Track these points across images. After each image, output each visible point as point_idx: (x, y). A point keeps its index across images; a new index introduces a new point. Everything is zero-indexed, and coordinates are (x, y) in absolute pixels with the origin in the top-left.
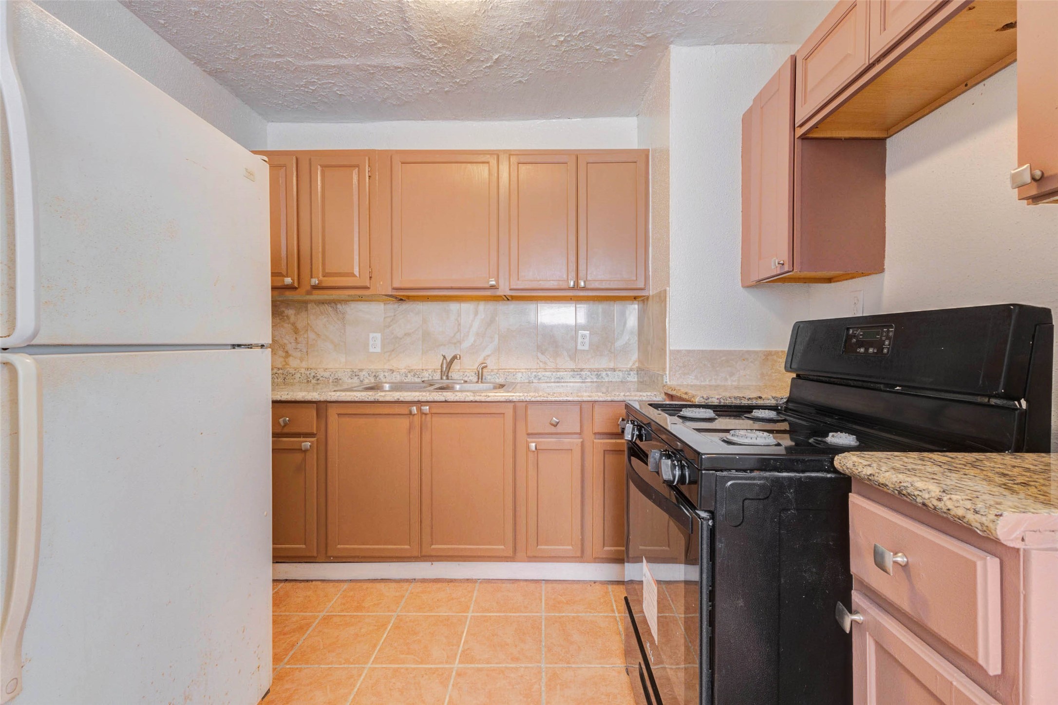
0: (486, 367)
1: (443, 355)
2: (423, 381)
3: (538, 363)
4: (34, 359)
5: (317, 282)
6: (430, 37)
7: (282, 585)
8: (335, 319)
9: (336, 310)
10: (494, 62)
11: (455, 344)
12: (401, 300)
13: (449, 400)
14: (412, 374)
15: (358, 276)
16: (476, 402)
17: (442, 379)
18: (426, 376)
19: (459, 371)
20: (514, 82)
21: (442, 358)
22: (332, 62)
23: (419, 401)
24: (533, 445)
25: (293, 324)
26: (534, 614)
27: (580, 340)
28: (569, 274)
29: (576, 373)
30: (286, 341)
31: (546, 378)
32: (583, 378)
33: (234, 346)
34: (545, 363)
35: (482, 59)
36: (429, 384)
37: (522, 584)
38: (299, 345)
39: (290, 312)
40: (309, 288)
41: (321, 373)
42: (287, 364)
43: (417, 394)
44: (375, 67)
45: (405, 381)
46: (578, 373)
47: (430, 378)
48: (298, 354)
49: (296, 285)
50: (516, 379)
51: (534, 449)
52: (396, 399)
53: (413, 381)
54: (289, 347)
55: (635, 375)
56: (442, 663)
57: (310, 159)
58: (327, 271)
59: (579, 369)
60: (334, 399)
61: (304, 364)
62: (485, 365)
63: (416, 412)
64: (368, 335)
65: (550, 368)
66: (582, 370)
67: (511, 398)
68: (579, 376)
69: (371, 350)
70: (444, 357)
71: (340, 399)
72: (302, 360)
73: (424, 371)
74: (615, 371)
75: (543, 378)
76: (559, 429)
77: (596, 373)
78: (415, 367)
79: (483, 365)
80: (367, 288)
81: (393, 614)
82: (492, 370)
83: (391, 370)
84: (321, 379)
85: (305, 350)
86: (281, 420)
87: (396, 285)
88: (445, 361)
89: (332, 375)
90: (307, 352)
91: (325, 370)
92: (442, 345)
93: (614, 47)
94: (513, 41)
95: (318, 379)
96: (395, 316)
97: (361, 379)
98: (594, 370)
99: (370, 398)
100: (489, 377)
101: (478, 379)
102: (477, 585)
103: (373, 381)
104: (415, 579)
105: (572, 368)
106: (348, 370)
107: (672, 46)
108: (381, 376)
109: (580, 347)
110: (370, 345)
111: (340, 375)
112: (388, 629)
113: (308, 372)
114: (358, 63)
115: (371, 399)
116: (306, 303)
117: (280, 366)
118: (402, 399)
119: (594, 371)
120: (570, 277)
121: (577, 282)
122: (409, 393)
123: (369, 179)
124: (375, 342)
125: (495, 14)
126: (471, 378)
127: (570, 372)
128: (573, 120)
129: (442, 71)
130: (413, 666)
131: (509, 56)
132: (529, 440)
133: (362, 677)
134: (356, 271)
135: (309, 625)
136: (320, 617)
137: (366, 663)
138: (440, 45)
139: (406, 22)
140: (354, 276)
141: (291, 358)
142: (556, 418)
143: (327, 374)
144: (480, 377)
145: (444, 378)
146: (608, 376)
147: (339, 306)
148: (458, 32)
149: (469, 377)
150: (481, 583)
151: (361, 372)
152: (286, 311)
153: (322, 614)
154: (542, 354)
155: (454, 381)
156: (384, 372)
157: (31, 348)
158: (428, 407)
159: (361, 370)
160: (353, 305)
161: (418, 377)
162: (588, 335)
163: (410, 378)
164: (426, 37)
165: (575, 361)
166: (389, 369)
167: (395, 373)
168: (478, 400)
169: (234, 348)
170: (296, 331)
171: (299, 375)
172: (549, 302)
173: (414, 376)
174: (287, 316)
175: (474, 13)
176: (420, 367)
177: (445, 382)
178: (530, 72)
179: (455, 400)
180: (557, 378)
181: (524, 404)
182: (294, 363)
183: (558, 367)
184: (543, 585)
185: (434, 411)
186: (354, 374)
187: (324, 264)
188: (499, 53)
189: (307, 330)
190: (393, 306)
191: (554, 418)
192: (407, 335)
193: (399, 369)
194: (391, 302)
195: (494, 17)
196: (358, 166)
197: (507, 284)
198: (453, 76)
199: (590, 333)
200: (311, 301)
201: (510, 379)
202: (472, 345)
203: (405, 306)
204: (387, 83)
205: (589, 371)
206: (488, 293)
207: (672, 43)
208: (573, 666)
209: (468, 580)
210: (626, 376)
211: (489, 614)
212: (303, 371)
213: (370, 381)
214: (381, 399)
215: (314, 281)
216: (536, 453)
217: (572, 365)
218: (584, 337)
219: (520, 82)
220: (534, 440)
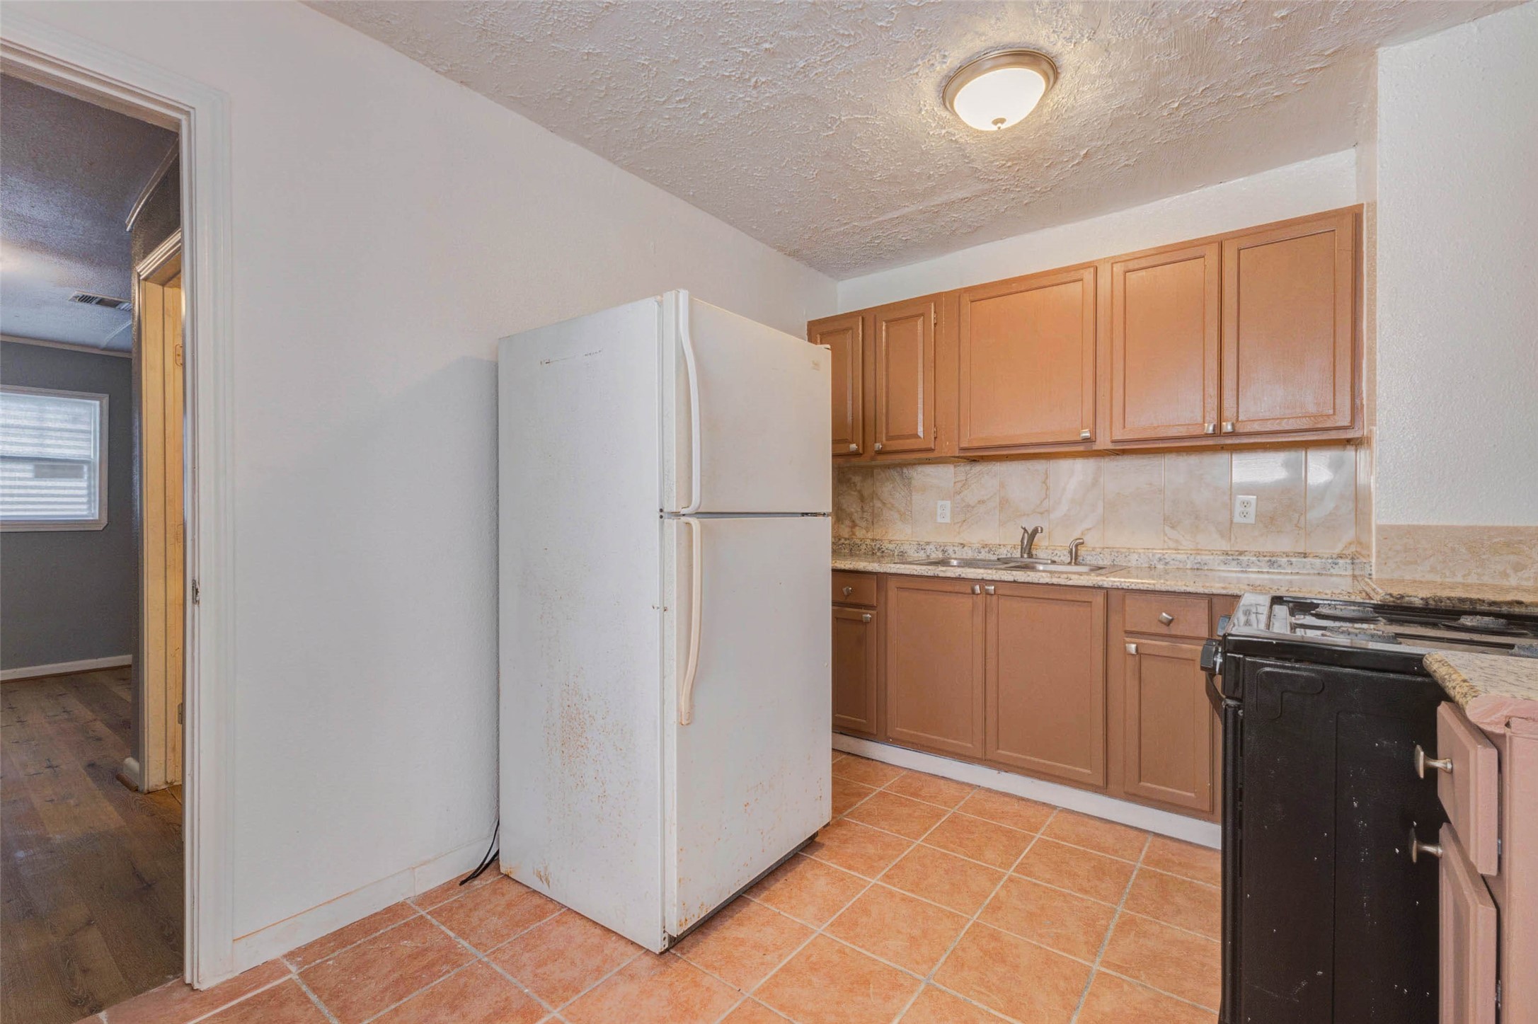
0: (1083, 543)
1: (1022, 527)
2: (998, 559)
3: (1165, 541)
4: (700, 522)
5: (881, 446)
6: (997, 160)
7: (844, 756)
8: (901, 485)
9: (901, 475)
10: (1083, 158)
11: (1042, 513)
12: (974, 461)
13: (1020, 581)
14: (987, 549)
15: (922, 437)
16: (1053, 584)
17: (1022, 556)
18: (1003, 553)
19: (1047, 549)
20: (1117, 168)
21: (1023, 531)
22: (895, 214)
23: (983, 579)
24: (1132, 648)
25: (860, 492)
26: (1124, 861)
27: (1238, 509)
28: (1207, 414)
29: (1230, 558)
30: (853, 510)
31: (1177, 563)
32: (1244, 565)
33: (803, 514)
34: (1177, 541)
35: (1065, 160)
36: (1005, 562)
37: (1118, 827)
38: (866, 513)
39: (857, 479)
40: (873, 454)
41: (886, 545)
42: (854, 534)
43: (982, 571)
44: (938, 205)
45: (978, 558)
46: (1235, 557)
47: (1009, 555)
48: (864, 524)
49: (861, 451)
50: (1129, 561)
51: (1133, 651)
52: (956, 575)
53: (987, 558)
54: (856, 516)
55: (1347, 566)
56: (994, 865)
57: (875, 316)
58: (891, 434)
59: (1237, 551)
60: (893, 571)
61: (870, 535)
62: (1081, 541)
63: (979, 592)
64: (936, 503)
65: (1184, 548)
66: (1241, 553)
67: (1100, 583)
68: (1236, 562)
69: (940, 520)
70: (1025, 529)
71: (899, 572)
72: (867, 530)
73: (1002, 546)
74: (1305, 557)
75: (1172, 562)
76: (1174, 630)
77: (1267, 559)
78: (990, 542)
79: (1078, 541)
80: (931, 450)
81: (949, 809)
82: (1094, 549)
83: (962, 544)
84: (886, 551)
85: (871, 521)
86: (845, 589)
87: (964, 445)
88: (1026, 535)
89: (898, 548)
90: (873, 522)
91: (890, 542)
92: (1024, 515)
93: (1270, 84)
94: (1104, 131)
95: (883, 552)
96: (966, 480)
97: (928, 554)
98: (1265, 554)
99: (929, 572)
100: (1089, 558)
101: (1071, 559)
102: (1055, 812)
103: (941, 556)
104: (979, 786)
105: (1225, 549)
106: (914, 543)
107: (1380, 50)
108: (950, 552)
109: (1238, 519)
110: (939, 514)
111: (905, 547)
112: (943, 820)
113: (873, 544)
114: (921, 208)
115: (931, 573)
116: (872, 468)
117: (847, 536)
118: (963, 576)
119: (1265, 556)
120: (1207, 418)
121: (1218, 426)
122: (973, 570)
123: (935, 326)
124: (944, 510)
125: (1071, 114)
126: (1062, 558)
127: (1219, 555)
128: (1227, 183)
129: (1017, 186)
130: (962, 857)
131: (1103, 145)
132: (1128, 639)
133: (911, 849)
134: (920, 433)
135: (866, 795)
136: (877, 791)
137: (916, 839)
138: (1009, 164)
139: (966, 157)
140: (916, 436)
141: (857, 528)
142: (1166, 613)
143: (891, 546)
144: (1075, 558)
145: (1025, 556)
146: (1291, 564)
147: (905, 470)
148: (1030, 146)
149: (1060, 556)
150: (1060, 811)
151: (927, 546)
152: (853, 478)
153: (879, 790)
154: (1173, 527)
155: (1037, 560)
156: (954, 546)
157: (698, 514)
158: (993, 588)
159: (928, 543)
160: (920, 469)
161: (994, 554)
162: (1254, 502)
163: (984, 555)
164: (992, 162)
165: (1230, 539)
166: (959, 543)
167: (965, 548)
168: (1056, 583)
169: (803, 516)
170: (862, 499)
171: (864, 547)
172: (1185, 454)
173: (989, 552)
174: (854, 483)
175: (1045, 122)
176: (998, 542)
177: (1026, 559)
178: (1138, 152)
179: (1026, 581)
180: (1197, 563)
181: (1121, 592)
182: (860, 533)
183: (1199, 547)
184: (1150, 838)
185: (1000, 592)
186: (921, 547)
187: (887, 429)
188: (1088, 146)
189: (873, 498)
190: (964, 469)
191: (1164, 614)
192: (981, 502)
193: (971, 544)
194: (962, 464)
195: (1072, 117)
196: (922, 315)
197: (1108, 433)
198: (1031, 187)
199: (1257, 498)
200: (877, 467)
201: (1121, 561)
202: (1065, 515)
203: (978, 468)
204: (954, 215)
205: (1255, 555)
206: (1081, 448)
207: (1379, 45)
208: (1163, 923)
209: (1044, 803)
210: (1329, 566)
211: (1062, 843)
212: (868, 542)
213: (936, 555)
214: (941, 574)
215: (878, 446)
216: (1137, 658)
217: (1225, 546)
218: (1245, 504)
219: (1126, 165)
220: (1133, 640)
